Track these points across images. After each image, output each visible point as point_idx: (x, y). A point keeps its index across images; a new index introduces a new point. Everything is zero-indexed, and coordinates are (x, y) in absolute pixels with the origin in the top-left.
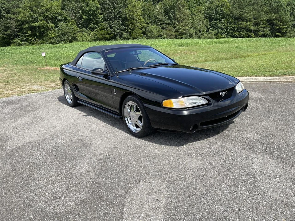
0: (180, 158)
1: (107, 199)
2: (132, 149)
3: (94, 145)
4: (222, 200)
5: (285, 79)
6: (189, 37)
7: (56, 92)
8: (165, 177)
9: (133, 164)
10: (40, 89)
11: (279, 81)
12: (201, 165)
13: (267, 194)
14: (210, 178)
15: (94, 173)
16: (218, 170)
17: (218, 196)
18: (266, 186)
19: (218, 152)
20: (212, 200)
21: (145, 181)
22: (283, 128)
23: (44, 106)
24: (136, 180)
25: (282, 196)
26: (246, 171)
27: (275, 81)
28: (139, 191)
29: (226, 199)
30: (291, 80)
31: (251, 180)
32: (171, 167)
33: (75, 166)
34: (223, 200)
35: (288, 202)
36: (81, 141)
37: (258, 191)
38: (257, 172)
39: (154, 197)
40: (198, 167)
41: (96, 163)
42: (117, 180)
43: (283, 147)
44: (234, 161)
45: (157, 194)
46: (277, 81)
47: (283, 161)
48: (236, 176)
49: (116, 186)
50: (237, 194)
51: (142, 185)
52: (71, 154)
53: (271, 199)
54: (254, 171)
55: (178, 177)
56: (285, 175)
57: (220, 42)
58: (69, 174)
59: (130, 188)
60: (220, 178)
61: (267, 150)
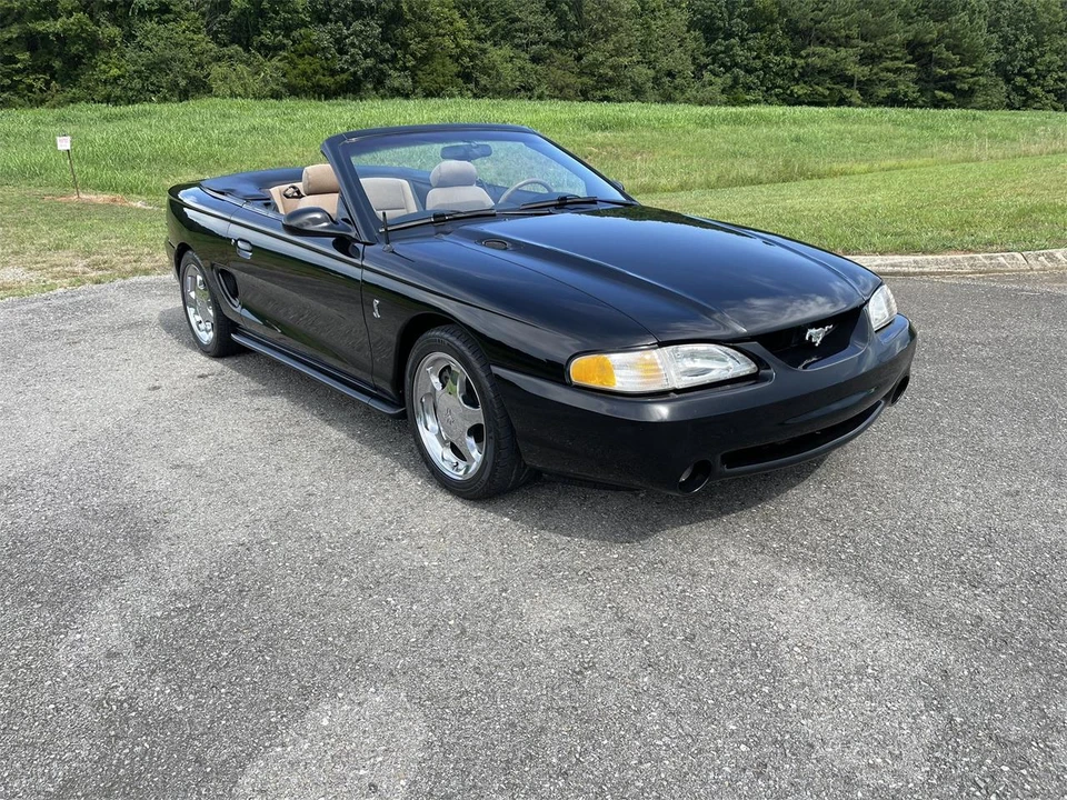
0: (506, 591)
1: (160, 785)
2: (322, 550)
3: (171, 530)
4: (637, 784)
5: (947, 266)
6: (630, 97)
7: (81, 297)
8: (428, 677)
9: (312, 617)
10: (24, 283)
11: (926, 270)
12: (584, 620)
13: (821, 752)
14: (610, 678)
15: (134, 662)
16: (646, 643)
17: (624, 766)
18: (820, 715)
19: (661, 561)
20: (596, 784)
21: (340, 695)
22: (917, 459)
23: (15, 356)
24: (304, 692)
25: (879, 760)
26: (754, 645)
27: (912, 270)
28: (306, 747)
29: (653, 780)
30: (968, 269)
31: (766, 689)
32: (463, 632)
33: (66, 627)
34: (640, 784)
35: (898, 791)
36: (123, 510)
37: (787, 737)
38: (796, 649)
39: (362, 772)
40: (568, 629)
41: (159, 614)
42: (226, 694)
43: (906, 539)
44: (715, 601)
45: (380, 759)
46: (917, 270)
47: (900, 601)
48: (712, 671)
49: (212, 722)
50: (700, 751)
51: (324, 716)
52: (63, 572)
53: (834, 775)
54: (783, 646)
55: (481, 674)
56: (901, 665)
57: (737, 120)
58: (28, 666)
59: (268, 732)
60: (646, 679)
61: (845, 552)
